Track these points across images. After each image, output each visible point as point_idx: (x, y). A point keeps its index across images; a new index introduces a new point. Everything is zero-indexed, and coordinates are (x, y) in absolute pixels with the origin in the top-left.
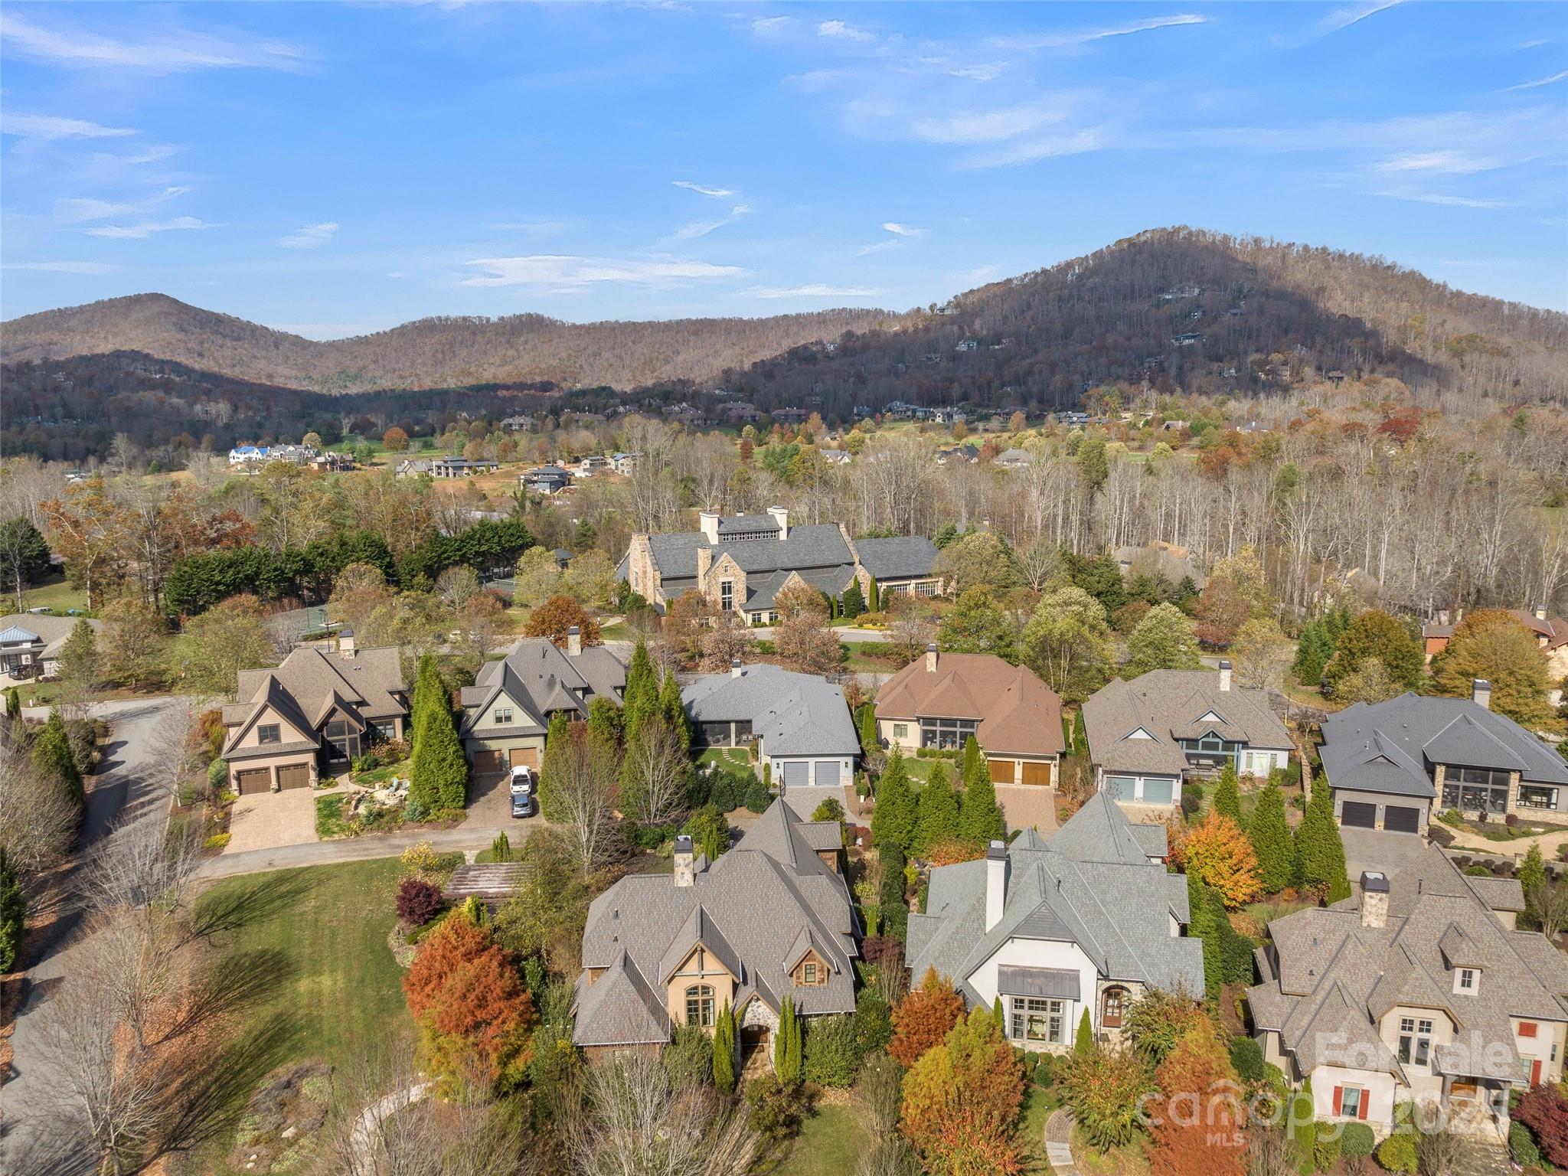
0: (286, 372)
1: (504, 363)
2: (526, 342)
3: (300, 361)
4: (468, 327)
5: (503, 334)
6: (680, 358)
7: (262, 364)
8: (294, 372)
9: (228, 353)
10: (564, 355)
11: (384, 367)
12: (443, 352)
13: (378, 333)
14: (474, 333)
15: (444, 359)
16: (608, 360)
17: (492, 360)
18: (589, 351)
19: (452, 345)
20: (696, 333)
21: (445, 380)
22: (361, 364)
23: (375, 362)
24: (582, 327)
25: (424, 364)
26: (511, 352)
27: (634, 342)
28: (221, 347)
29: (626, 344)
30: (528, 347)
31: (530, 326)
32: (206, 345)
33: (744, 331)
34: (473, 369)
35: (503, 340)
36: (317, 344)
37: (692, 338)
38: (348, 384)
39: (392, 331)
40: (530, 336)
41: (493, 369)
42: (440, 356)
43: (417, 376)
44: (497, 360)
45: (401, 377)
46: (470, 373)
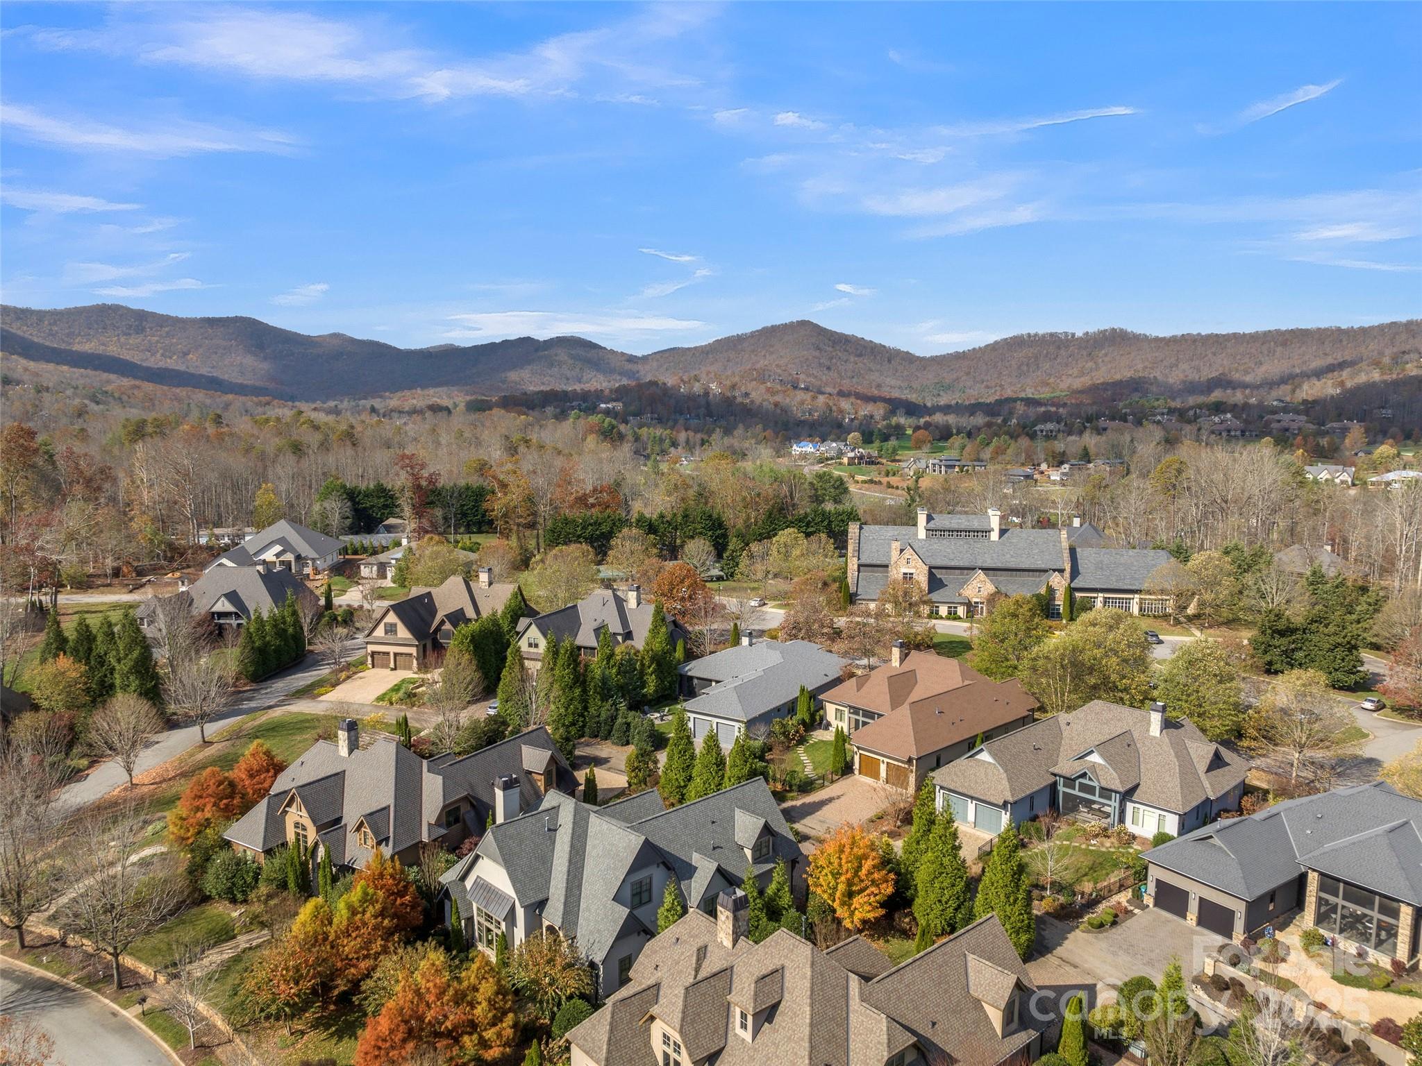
0: (893, 382)
1: (1082, 374)
2: (1106, 355)
3: (906, 373)
4: (1055, 342)
5: (1086, 348)
6: (1263, 368)
7: (875, 377)
8: (899, 383)
9: (850, 366)
10: (1140, 366)
11: (974, 377)
12: (1027, 365)
13: (974, 349)
14: (1059, 348)
15: (1028, 371)
16: (1184, 371)
17: (1070, 372)
18: (1165, 363)
19: (1036, 358)
20: (1284, 344)
21: (1025, 391)
22: (955, 376)
23: (968, 374)
24: (1164, 339)
25: (1010, 376)
26: (1090, 364)
27: (1214, 354)
28: (846, 362)
29: (1206, 355)
30: (1106, 359)
31: (1116, 339)
32: (834, 360)
33: (1341, 341)
34: (1052, 380)
35: (1085, 353)
36: (923, 359)
37: (1279, 349)
38: (941, 393)
39: (987, 346)
40: (1111, 349)
41: (1069, 381)
42: (1025, 368)
43: (1001, 386)
44: (1075, 372)
45: (987, 387)
46: (1048, 384)
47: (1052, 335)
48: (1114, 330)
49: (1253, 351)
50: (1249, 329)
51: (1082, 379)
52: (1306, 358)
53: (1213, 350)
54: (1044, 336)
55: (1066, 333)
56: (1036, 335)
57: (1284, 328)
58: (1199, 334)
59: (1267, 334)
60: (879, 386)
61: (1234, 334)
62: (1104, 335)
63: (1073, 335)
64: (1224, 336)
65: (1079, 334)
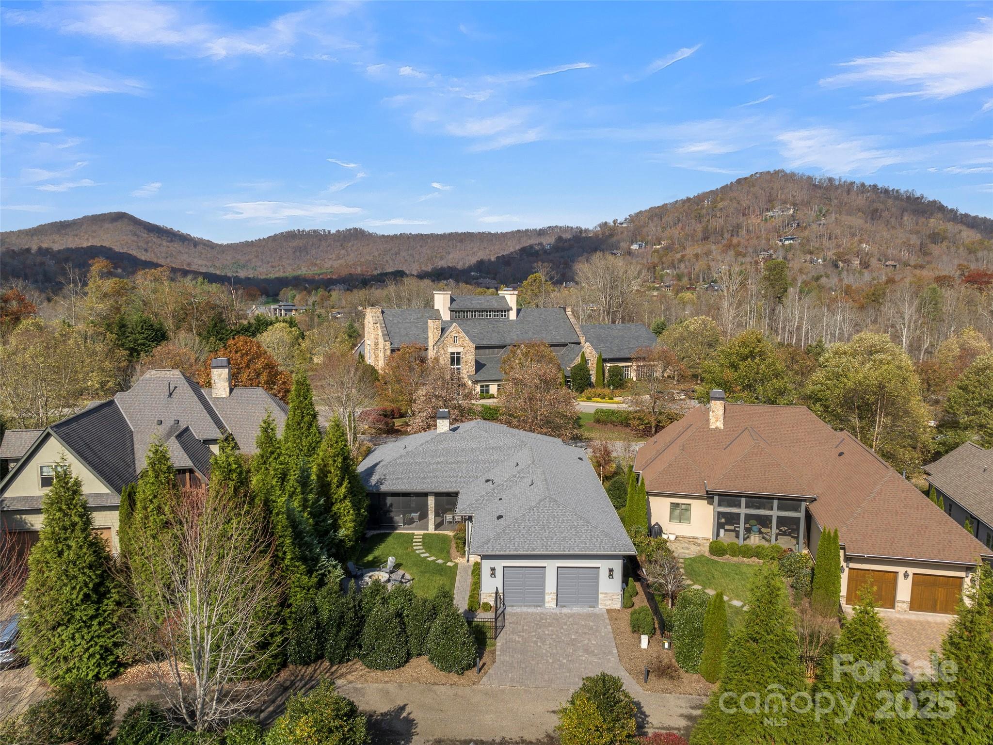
0: (200, 262)
1: (338, 258)
2: (353, 246)
3: (209, 256)
4: (317, 236)
5: (338, 241)
6: (452, 256)
7: (185, 257)
8: (204, 262)
9: (164, 249)
10: (376, 254)
11: (262, 260)
12: (300, 251)
13: (260, 239)
14: (320, 240)
15: (301, 256)
16: (406, 257)
17: (330, 257)
18: (392, 252)
19: (305, 247)
20: (463, 240)
21: (300, 269)
22: (247, 258)
23: (257, 257)
24: (388, 236)
25: (288, 258)
26: (343, 252)
27: (421, 246)
28: (160, 246)
29: (416, 248)
30: (354, 248)
31: (357, 235)
32: (150, 244)
33: (492, 240)
34: (318, 262)
35: (339, 244)
36: (221, 245)
37: (459, 244)
38: (239, 270)
39: (269, 238)
40: (355, 242)
41: (331, 262)
42: (298, 254)
43: (282, 266)
44: (334, 256)
45: (272, 267)
46: (316, 265)
47: (314, 231)
48: (355, 229)
49: (444, 245)
50: (440, 231)
51: (339, 261)
52: (475, 250)
53: (420, 244)
54: (309, 232)
55: (324, 230)
56: (303, 231)
57: (460, 232)
58: (410, 234)
59: (451, 234)
60: (189, 264)
61: (432, 234)
62: (350, 233)
63: (329, 232)
64: (425, 235)
65: (333, 231)
